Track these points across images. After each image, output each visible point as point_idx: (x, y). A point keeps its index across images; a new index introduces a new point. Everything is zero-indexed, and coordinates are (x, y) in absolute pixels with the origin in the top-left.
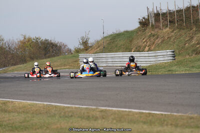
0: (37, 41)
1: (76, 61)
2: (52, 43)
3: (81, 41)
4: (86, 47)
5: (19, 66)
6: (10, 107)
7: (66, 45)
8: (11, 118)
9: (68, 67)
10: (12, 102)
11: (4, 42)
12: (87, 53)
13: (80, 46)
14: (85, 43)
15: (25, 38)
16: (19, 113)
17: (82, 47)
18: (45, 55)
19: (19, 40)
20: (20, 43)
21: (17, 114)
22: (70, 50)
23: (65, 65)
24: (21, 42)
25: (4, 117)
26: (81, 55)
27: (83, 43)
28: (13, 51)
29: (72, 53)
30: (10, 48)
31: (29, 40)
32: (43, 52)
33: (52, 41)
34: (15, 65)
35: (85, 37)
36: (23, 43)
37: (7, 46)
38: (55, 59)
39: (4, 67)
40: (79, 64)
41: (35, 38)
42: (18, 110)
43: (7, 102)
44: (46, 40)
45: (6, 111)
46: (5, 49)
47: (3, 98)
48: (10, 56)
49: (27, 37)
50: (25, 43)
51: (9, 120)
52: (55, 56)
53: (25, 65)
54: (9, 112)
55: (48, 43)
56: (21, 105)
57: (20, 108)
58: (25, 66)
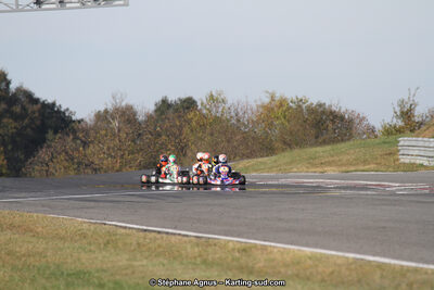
0: (300, 106)
1: (390, 154)
2: (332, 113)
3: (398, 109)
4: (409, 122)
5: (260, 160)
7: (364, 118)
9: (372, 166)
11: (227, 106)
12: (418, 136)
13: (395, 120)
14: (407, 114)
15: (273, 100)
17: (400, 123)
18: (317, 137)
19: (259, 103)
20: (261, 110)
22: (373, 130)
23: (365, 162)
24: (263, 106)
26: (404, 141)
27: (402, 112)
28: (246, 126)
29: (376, 137)
30: (238, 121)
31: (282, 103)
32: (313, 132)
33: (334, 108)
34: (248, 157)
35: (406, 100)
36: (268, 109)
37: (233, 114)
38: (342, 146)
40: (398, 160)
41: (294, 99)
43: (250, 248)
44: (320, 105)
46: (228, 121)
47: (238, 236)
48: (238, 137)
49: (278, 96)
50: (273, 109)
52: (338, 141)
53: (274, 158)
55: (323, 112)
58: (275, 161)
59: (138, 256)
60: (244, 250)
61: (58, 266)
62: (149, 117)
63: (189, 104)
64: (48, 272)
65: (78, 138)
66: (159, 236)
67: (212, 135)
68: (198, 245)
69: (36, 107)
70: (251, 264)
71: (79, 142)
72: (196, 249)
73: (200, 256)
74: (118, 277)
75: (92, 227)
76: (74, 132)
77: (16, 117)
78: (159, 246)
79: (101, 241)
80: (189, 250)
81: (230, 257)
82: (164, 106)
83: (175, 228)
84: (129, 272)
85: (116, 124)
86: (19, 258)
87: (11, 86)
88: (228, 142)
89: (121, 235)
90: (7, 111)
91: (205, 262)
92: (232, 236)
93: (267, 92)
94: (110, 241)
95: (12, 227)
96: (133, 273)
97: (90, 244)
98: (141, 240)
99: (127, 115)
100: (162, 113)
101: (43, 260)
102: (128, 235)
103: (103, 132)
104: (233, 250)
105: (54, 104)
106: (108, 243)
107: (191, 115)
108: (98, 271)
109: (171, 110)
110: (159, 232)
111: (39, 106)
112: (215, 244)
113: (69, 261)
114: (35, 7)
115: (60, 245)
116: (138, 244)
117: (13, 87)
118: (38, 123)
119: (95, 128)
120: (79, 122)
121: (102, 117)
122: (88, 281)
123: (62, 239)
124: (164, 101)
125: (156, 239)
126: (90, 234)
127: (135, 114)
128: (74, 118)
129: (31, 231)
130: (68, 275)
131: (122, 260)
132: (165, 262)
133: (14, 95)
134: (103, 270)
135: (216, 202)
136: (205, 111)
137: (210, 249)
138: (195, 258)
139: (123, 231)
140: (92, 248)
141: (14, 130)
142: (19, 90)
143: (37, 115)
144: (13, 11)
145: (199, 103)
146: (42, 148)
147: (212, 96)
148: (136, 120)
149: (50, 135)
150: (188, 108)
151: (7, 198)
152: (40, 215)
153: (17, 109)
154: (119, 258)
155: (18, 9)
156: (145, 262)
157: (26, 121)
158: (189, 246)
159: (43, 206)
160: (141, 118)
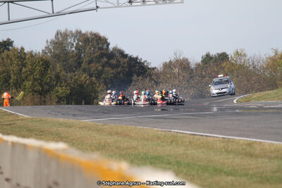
5: (267, 92)
6: (258, 149)
8: (259, 166)
10: (260, 143)
11: (247, 58)
15: (276, 54)
16: (270, 158)
19: (268, 56)
20: (269, 60)
21: (267, 160)
24: (270, 58)
25: (250, 164)
28: (259, 71)
30: (254, 67)
34: (261, 91)
36: (273, 60)
37: (251, 63)
39: (246, 94)
42: (269, 154)
43: (252, 144)
45: (251, 155)
46: (248, 67)
47: (248, 137)
48: (254, 78)
49: (280, 52)
50: (276, 60)
51: (257, 168)
53: (275, 91)
54: (257, 157)
56: (272, 148)
57: (271, 152)
58: (276, 93)
59: (190, 148)
60: (249, 144)
61: (145, 154)
62: (198, 65)
63: (223, 57)
64: (140, 157)
65: (153, 80)
66: (201, 137)
67: (238, 76)
68: (223, 142)
69: (126, 60)
70: (252, 152)
71: (153, 82)
72: (222, 144)
73: (224, 148)
74: (178, 159)
75: (163, 133)
76: (150, 75)
77: (113, 67)
78: (202, 143)
79: (168, 141)
80: (218, 144)
81: (241, 148)
82: (207, 59)
83: (211, 133)
84: (184, 156)
85: (176, 70)
86: (123, 150)
87: (110, 47)
88: (248, 81)
89: (180, 137)
90: (107, 63)
91: (227, 151)
92: (243, 137)
93: (273, 49)
94: (174, 140)
95: (117, 133)
96: (187, 157)
97: (162, 142)
98: (191, 140)
99: (183, 65)
100: (206, 63)
101: (137, 151)
102: (184, 137)
103: (169, 76)
104: (243, 145)
105: (137, 58)
106: (173, 141)
107: (225, 63)
108: (167, 156)
109: (212, 61)
110: (202, 136)
111: (128, 59)
112: (233, 141)
113: (151, 151)
114: (129, 4)
115: (146, 143)
116: (190, 142)
117: (111, 47)
118: (127, 70)
119: (164, 73)
120: (153, 69)
121: (168, 66)
122: (162, 161)
123: (147, 139)
124: (208, 55)
125: (199, 139)
126: (162, 137)
127: (188, 64)
128: (150, 66)
129: (128, 136)
130: (151, 158)
131: (181, 150)
132: (205, 151)
133: (112, 52)
134: (170, 156)
135: (237, 118)
136: (233, 62)
137: (229, 144)
138: (221, 149)
139: (181, 135)
140: (164, 144)
141: (112, 75)
142: (115, 49)
143: (126, 65)
144: (116, 7)
145: (230, 56)
146: (130, 86)
147: (237, 52)
148: (189, 67)
149: (135, 77)
150: (222, 60)
151: (112, 117)
152: (133, 127)
153: (113, 62)
154: (179, 149)
155: (118, 6)
156: (193, 151)
157: (119, 69)
158: (218, 142)
159: (134, 122)
160: (193, 66)
